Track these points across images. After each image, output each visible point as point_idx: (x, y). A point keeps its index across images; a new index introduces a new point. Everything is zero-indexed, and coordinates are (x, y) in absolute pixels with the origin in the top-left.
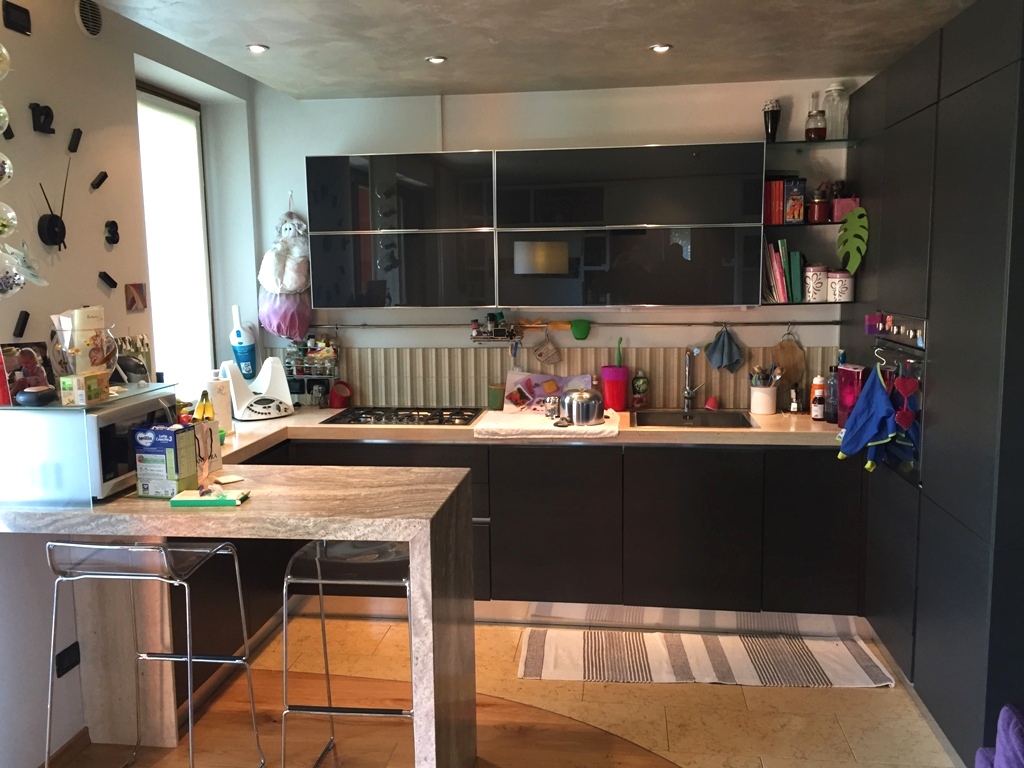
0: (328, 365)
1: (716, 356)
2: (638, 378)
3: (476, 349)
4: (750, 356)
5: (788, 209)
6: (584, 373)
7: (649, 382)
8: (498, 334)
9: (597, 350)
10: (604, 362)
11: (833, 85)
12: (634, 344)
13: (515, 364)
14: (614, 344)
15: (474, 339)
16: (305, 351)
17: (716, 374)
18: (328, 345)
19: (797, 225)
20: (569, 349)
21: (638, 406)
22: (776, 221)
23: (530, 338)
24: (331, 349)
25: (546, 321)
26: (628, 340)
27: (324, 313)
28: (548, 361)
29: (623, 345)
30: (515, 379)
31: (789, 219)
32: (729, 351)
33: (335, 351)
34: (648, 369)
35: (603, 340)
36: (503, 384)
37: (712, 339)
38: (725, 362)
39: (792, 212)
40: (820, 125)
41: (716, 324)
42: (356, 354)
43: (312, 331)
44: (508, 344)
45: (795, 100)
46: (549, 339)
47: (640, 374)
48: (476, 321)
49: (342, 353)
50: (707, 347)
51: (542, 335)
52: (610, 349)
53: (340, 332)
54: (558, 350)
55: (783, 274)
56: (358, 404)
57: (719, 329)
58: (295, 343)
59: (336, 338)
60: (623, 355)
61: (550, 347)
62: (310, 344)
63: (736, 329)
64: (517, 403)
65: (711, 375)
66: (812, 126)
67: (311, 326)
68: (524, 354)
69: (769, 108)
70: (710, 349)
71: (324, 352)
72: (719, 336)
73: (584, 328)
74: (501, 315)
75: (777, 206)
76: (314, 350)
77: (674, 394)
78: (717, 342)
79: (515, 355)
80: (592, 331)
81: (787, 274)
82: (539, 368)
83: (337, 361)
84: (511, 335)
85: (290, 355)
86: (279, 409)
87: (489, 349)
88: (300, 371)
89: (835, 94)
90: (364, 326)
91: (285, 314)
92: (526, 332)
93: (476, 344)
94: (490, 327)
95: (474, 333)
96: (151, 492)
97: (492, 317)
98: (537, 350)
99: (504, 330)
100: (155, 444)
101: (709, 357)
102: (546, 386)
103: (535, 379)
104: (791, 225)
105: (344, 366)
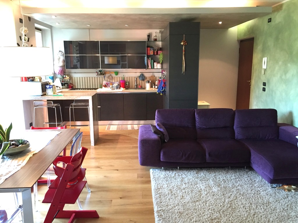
0: (68, 80)
1: (140, 78)
2: (127, 82)
3: (97, 77)
4: (146, 78)
5: (151, 52)
6: (117, 81)
7: (129, 83)
8: (101, 74)
9: (119, 77)
10: (121, 79)
11: (158, 31)
12: (126, 76)
13: (104, 80)
14: (122, 76)
15: (97, 75)
16: (64, 78)
17: (141, 81)
18: (68, 76)
19: (152, 55)
20: (114, 77)
21: (127, 87)
22: (149, 54)
23: (107, 75)
24: (69, 77)
25: (110, 72)
26: (125, 76)
27: (67, 70)
28: (110, 79)
29: (124, 76)
30: (104, 83)
31: (151, 54)
32: (142, 77)
33: (70, 78)
34: (129, 81)
35: (120, 75)
36: (102, 83)
37: (140, 75)
38: (142, 79)
39: (151, 53)
40: (156, 38)
41: (140, 72)
42: (73, 78)
43: (65, 74)
44: (103, 76)
45: (153, 33)
46: (111, 75)
47: (127, 81)
48: (97, 72)
49: (71, 78)
50: (139, 76)
51: (109, 75)
52: (122, 77)
53: (70, 74)
54: (112, 77)
55: (150, 63)
56: (74, 88)
57: (141, 73)
58: (61, 76)
59: (70, 75)
60: (124, 78)
61: (111, 77)
62: (64, 76)
63: (144, 73)
64: (105, 87)
65: (140, 82)
66: (155, 38)
67: (64, 73)
68: (106, 78)
69: (148, 34)
70: (139, 77)
71: (67, 78)
72: (141, 74)
73: (117, 73)
74: (101, 71)
75: (149, 52)
76: (65, 77)
77: (133, 85)
78: (140, 76)
79: (104, 78)
80: (118, 74)
81: (151, 64)
82: (109, 81)
83: (70, 79)
84: (103, 74)
85: (60, 78)
86: (60, 88)
87: (99, 77)
88: (63, 81)
89: (159, 33)
90: (75, 73)
91: (60, 70)
92: (106, 74)
93: (97, 76)
94: (99, 73)
95: (97, 74)
96: (49, 95)
97: (100, 71)
98: (108, 77)
99: (102, 73)
100: (49, 87)
101: (139, 78)
102: (110, 84)
103: (108, 83)
104: (151, 55)
105: (71, 80)
